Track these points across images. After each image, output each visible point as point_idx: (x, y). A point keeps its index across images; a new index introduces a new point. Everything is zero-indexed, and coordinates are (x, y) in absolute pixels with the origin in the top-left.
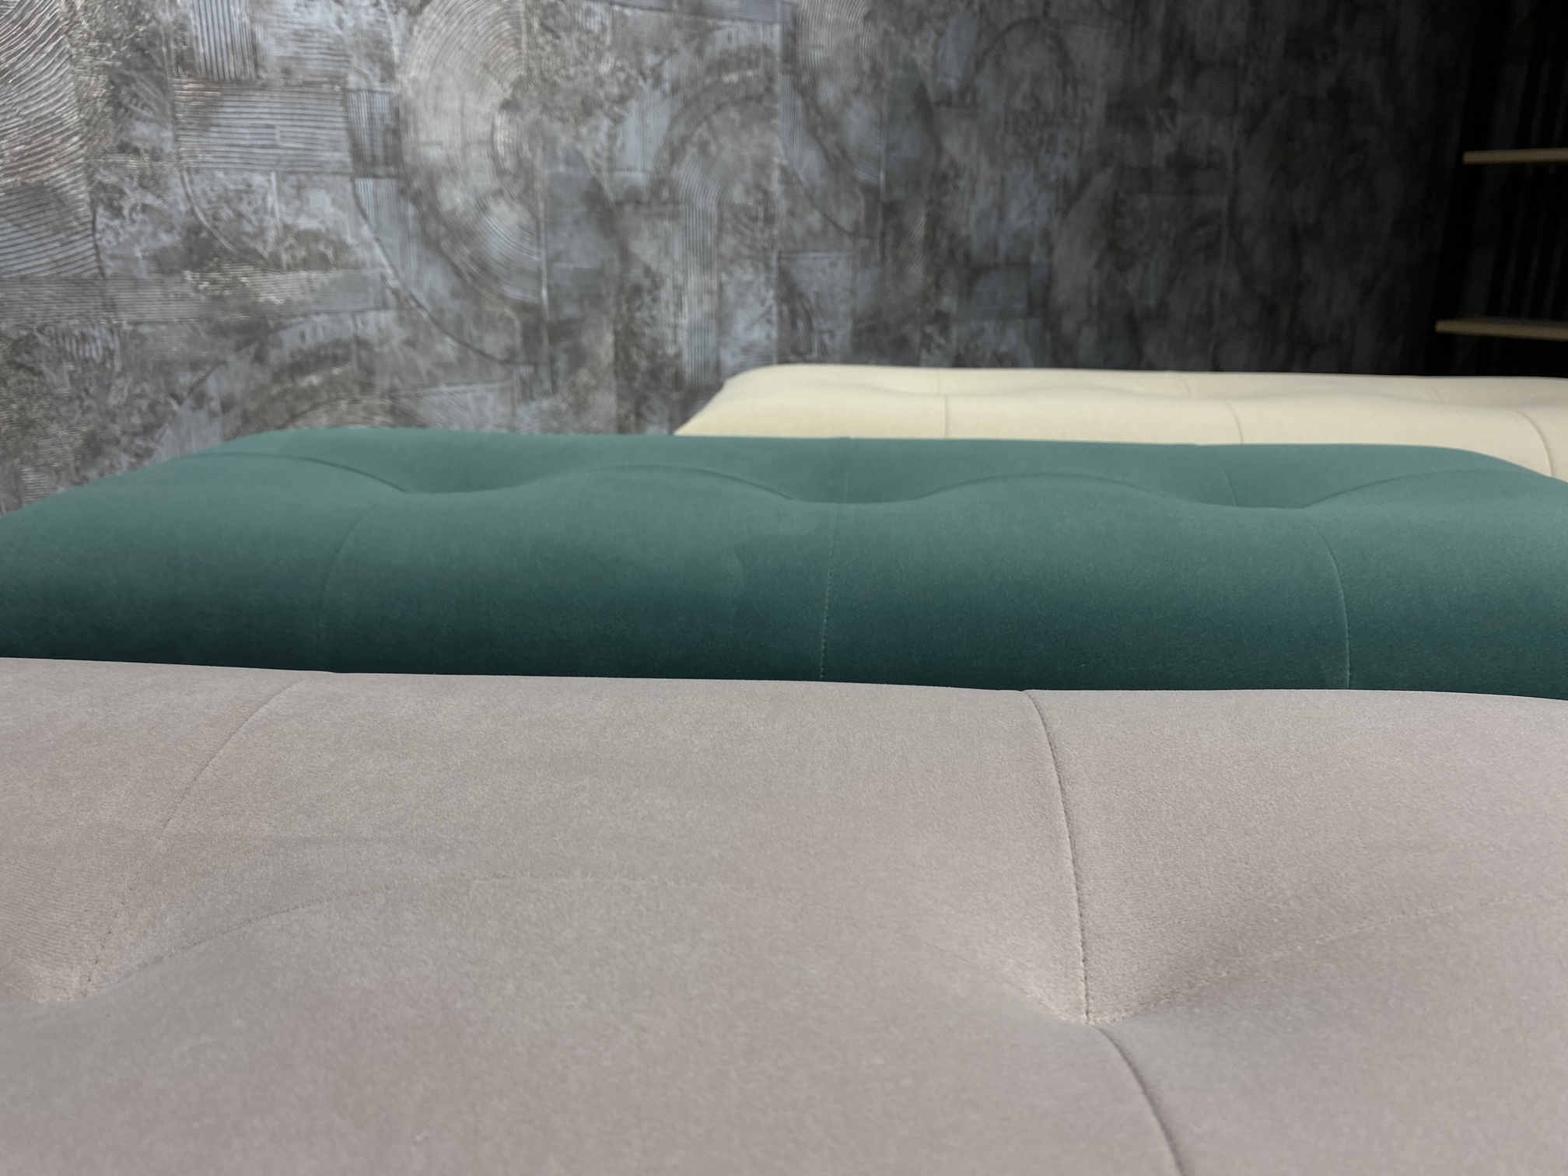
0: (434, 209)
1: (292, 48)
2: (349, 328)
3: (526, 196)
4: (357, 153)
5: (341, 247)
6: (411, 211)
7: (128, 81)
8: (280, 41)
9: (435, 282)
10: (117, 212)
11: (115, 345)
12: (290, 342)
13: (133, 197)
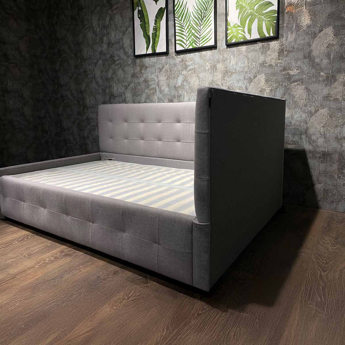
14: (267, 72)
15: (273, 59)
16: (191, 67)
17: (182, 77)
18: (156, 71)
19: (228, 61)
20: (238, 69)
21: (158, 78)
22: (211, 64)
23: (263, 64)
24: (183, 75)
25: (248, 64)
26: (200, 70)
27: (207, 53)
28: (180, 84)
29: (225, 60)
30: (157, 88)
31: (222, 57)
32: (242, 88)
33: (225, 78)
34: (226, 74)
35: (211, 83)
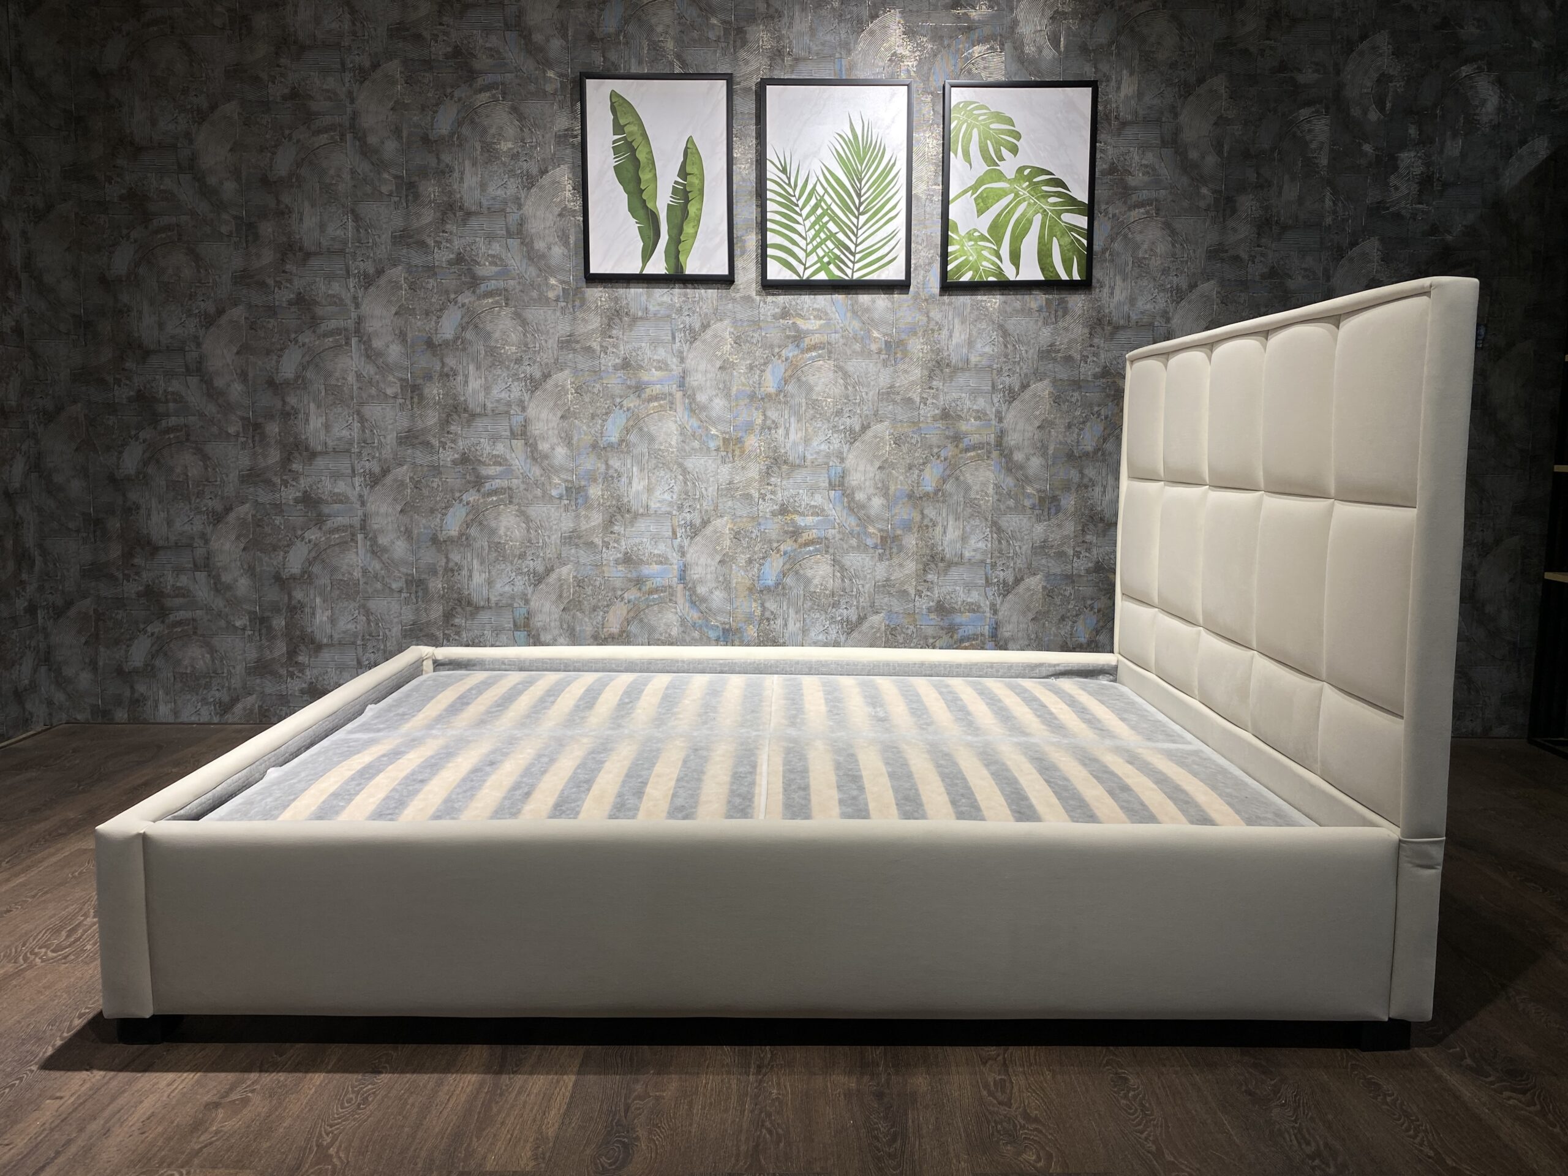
0: (853, 499)
1: (815, 456)
2: (822, 534)
3: (886, 495)
4: (830, 483)
5: (823, 510)
6: (846, 500)
7: (771, 467)
8: (812, 455)
9: (852, 521)
10: (764, 500)
11: (759, 534)
12: (805, 537)
13: (769, 496)
14: (1059, 376)
15: (1075, 341)
16: (816, 339)
17: (782, 367)
18: (674, 338)
19: (945, 333)
20: (974, 359)
21: (682, 360)
22: (887, 335)
23: (1047, 353)
24: (786, 360)
25: (1006, 346)
26: (849, 352)
27: (874, 302)
28: (772, 390)
29: (933, 331)
30: (679, 395)
31: (925, 319)
32: (986, 414)
33: (934, 383)
34: (937, 372)
35: (888, 393)
